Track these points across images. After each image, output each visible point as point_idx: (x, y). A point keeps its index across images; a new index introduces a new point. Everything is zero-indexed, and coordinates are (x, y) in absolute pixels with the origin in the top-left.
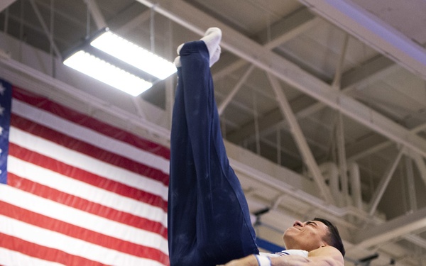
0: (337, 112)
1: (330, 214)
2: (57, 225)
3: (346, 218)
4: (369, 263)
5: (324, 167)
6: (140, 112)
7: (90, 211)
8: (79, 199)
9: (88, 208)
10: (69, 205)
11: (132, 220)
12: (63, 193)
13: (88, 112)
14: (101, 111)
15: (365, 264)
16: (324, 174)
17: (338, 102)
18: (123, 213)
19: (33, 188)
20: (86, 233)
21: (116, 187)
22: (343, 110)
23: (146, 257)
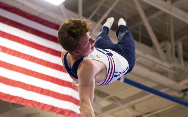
0: (170, 15)
1: (166, 67)
2: (19, 69)
3: (174, 69)
4: (186, 92)
5: (163, 44)
6: (65, 15)
7: (37, 63)
8: (31, 57)
9: (36, 61)
10: (26, 59)
11: (59, 68)
12: (23, 54)
13: (36, 14)
14: (43, 14)
15: (184, 93)
16: (162, 48)
17: (170, 10)
18: (54, 64)
19: (8, 51)
20: (35, 74)
21: (50, 51)
22: (173, 14)
23: (65, 86)
